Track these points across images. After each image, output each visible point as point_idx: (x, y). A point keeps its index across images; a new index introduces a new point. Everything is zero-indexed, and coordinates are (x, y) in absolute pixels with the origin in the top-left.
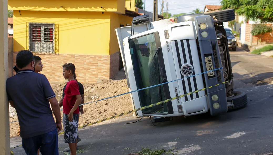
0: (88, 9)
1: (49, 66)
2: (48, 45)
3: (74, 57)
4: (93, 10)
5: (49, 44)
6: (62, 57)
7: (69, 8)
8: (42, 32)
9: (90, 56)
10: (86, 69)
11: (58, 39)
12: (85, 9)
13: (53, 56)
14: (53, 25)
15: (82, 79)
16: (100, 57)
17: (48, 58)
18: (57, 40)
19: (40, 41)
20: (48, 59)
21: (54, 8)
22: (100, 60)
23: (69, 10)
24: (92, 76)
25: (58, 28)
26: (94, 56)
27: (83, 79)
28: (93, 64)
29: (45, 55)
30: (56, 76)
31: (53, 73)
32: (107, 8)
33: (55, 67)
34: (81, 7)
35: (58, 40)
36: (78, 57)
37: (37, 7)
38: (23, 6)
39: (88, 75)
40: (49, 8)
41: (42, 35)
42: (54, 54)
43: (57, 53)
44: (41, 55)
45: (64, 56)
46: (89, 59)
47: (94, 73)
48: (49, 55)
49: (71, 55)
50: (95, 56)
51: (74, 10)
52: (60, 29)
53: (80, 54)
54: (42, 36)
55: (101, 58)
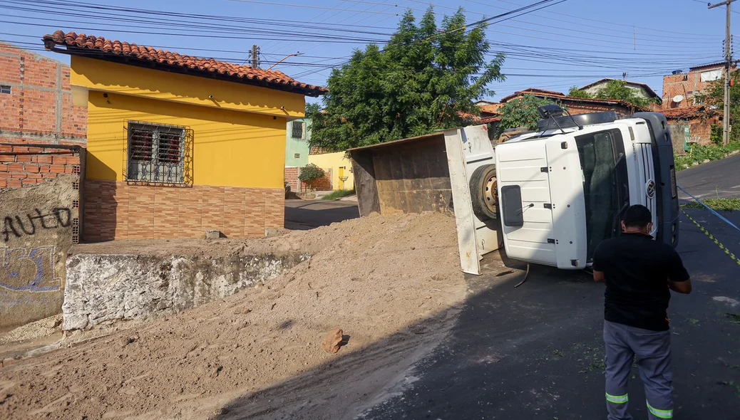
0: (257, 109)
1: (172, 208)
2: (167, 169)
3: (223, 191)
4: (266, 110)
5: (170, 167)
6: (199, 191)
7: (223, 102)
8: (155, 142)
9: (252, 189)
10: (243, 212)
11: (192, 158)
12: (253, 107)
13: (180, 190)
14: (181, 130)
15: (236, 230)
16: (269, 192)
17: (171, 192)
18: (190, 159)
19: (150, 159)
20: (170, 195)
21: (194, 97)
22: (270, 197)
23: (224, 105)
24: (255, 225)
25: (193, 137)
26: (259, 189)
27: (239, 230)
28: (257, 203)
29: (165, 187)
30: (187, 226)
31: (181, 222)
32: (290, 111)
33: (185, 210)
34: (245, 104)
35: (192, 160)
36: (230, 192)
37: (158, 91)
38: (123, 85)
39: (248, 223)
40: (184, 96)
41: (155, 147)
42: (182, 186)
43: (190, 184)
44: (155, 186)
45: (204, 189)
46: (250, 195)
47: (258, 219)
48: (183, 187)
49: (218, 188)
50: (261, 191)
51: (232, 106)
52: (195, 140)
53: (234, 186)
54: (153, 150)
55: (271, 193)
